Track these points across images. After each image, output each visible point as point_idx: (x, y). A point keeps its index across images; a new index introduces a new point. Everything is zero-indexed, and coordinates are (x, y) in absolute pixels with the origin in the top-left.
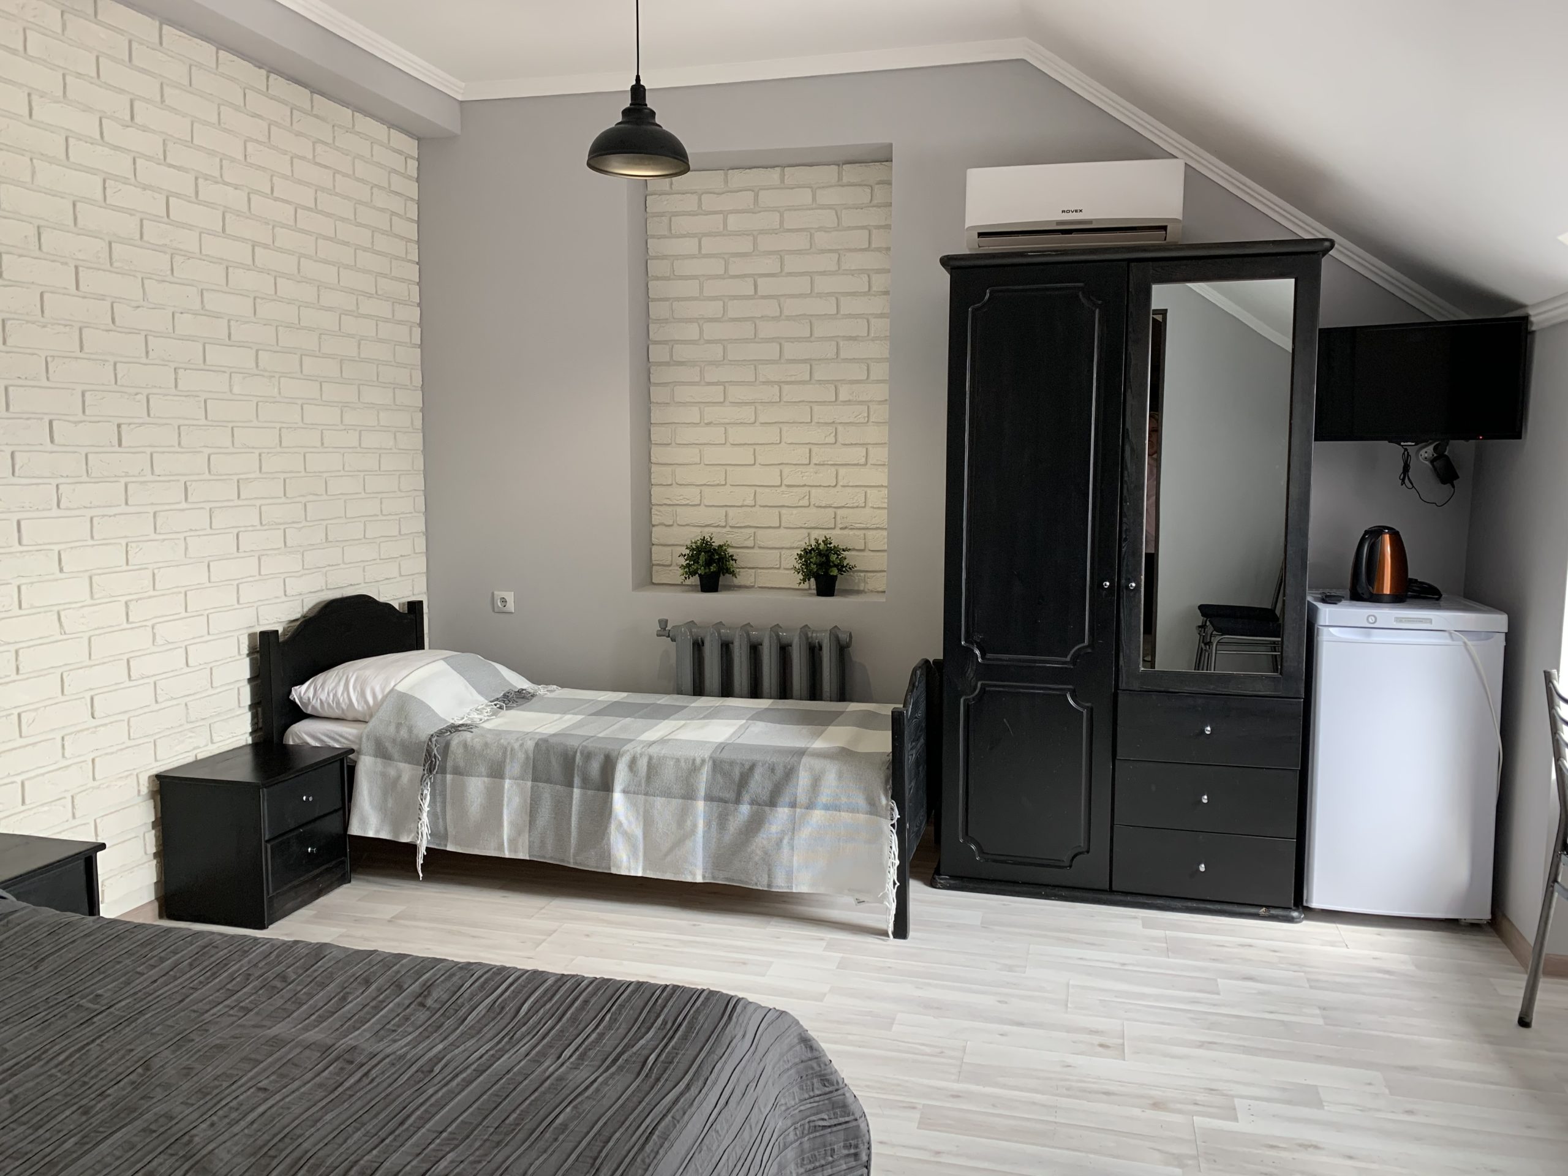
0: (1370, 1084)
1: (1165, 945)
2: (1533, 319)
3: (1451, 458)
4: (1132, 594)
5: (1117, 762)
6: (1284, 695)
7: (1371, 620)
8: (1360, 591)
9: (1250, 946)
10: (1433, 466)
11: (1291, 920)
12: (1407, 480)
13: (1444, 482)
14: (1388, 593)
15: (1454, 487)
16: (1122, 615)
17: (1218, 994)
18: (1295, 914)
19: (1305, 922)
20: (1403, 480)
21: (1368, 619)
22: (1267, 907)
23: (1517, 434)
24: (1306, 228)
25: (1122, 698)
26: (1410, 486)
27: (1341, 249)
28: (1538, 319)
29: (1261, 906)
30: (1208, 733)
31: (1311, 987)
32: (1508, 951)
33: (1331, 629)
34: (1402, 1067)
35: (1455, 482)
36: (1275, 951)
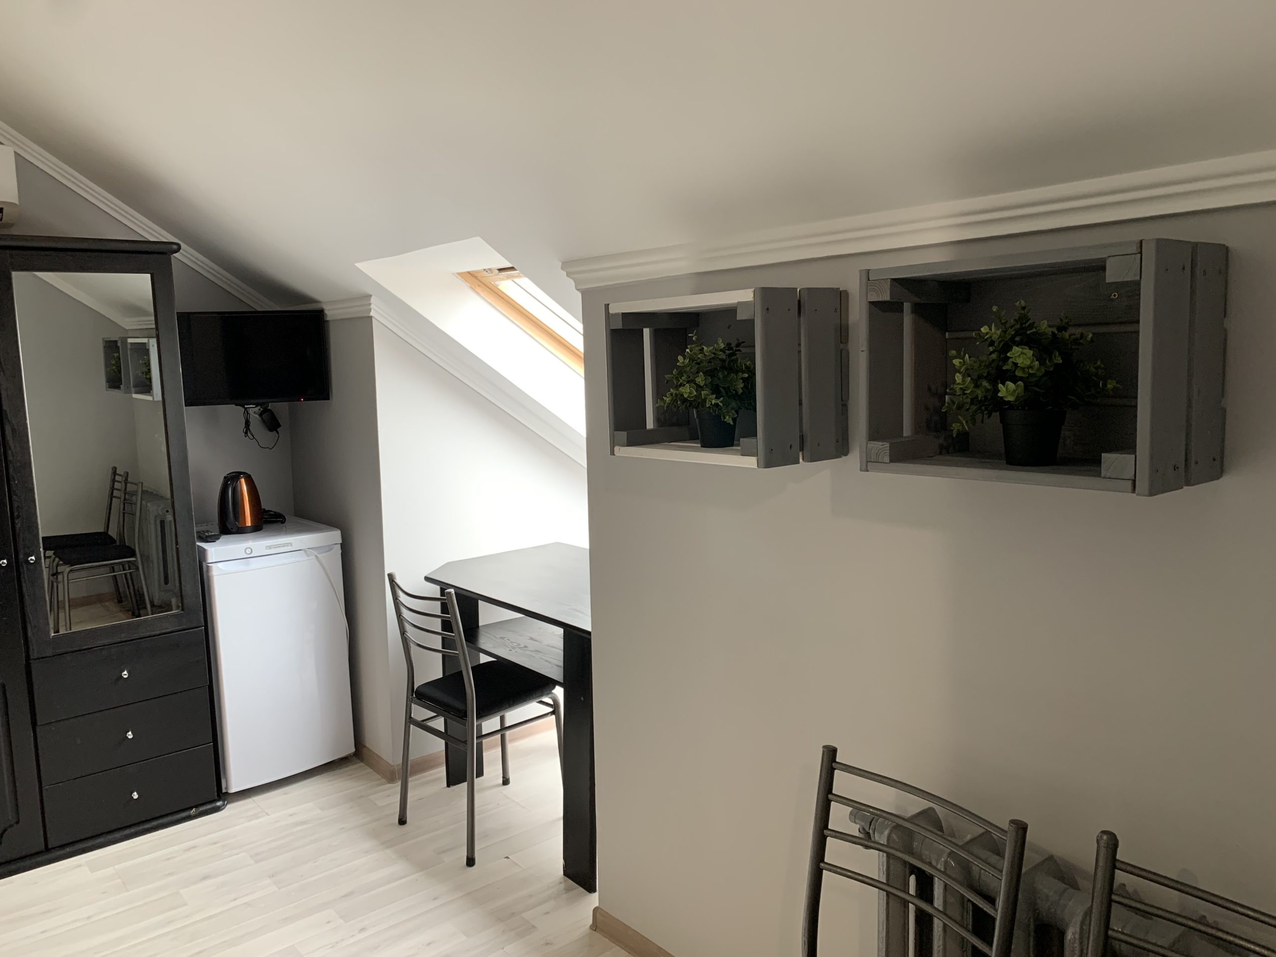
0: (328, 922)
1: (119, 881)
2: (326, 312)
3: (273, 411)
4: (32, 567)
5: (38, 729)
6: (188, 627)
7: (248, 551)
8: (229, 526)
9: (194, 847)
10: (262, 418)
11: (217, 809)
12: (249, 434)
13: (271, 430)
14: (250, 525)
15: (278, 433)
16: (24, 589)
17: (186, 904)
18: (219, 804)
19: (228, 806)
20: (246, 433)
21: (245, 552)
22: (196, 806)
23: (327, 398)
24: (153, 233)
25: (35, 666)
26: (252, 438)
27: (184, 253)
28: (331, 313)
29: (191, 808)
30: (125, 677)
31: (257, 862)
32: (370, 770)
33: (219, 565)
34: (344, 896)
35: (278, 430)
36: (215, 843)
